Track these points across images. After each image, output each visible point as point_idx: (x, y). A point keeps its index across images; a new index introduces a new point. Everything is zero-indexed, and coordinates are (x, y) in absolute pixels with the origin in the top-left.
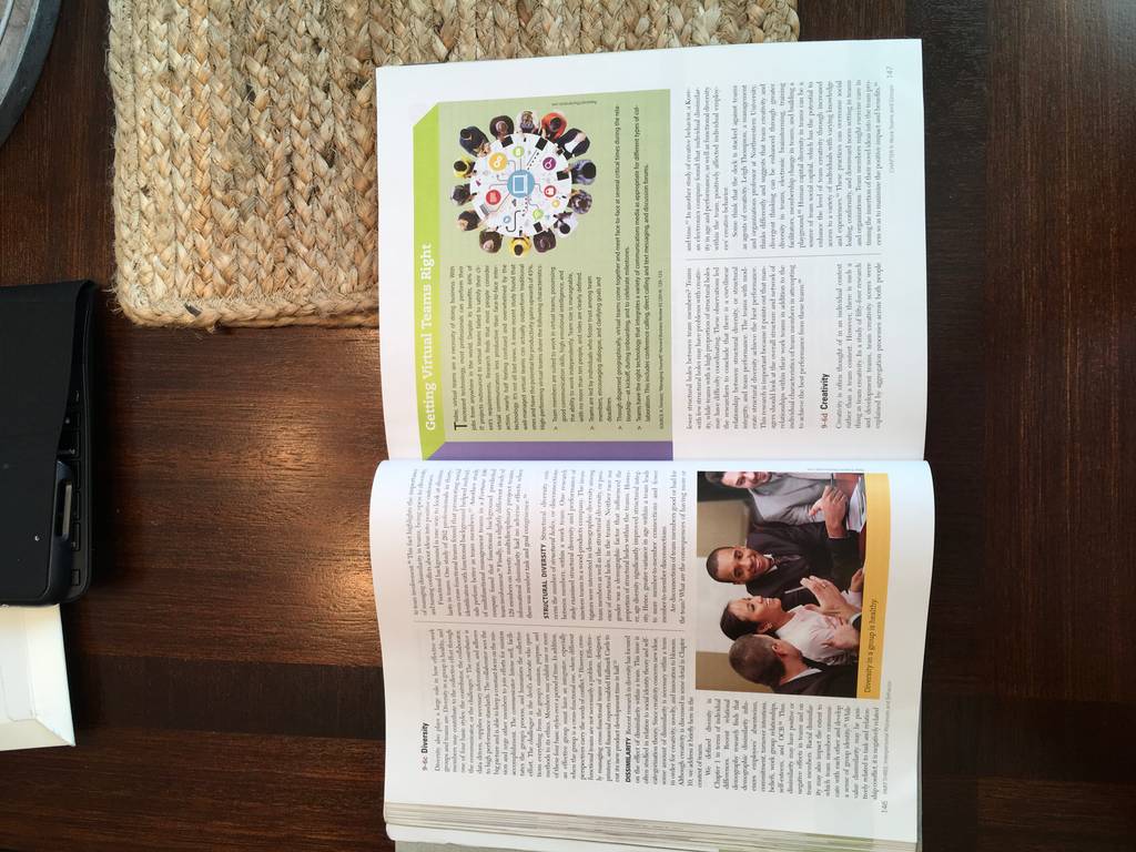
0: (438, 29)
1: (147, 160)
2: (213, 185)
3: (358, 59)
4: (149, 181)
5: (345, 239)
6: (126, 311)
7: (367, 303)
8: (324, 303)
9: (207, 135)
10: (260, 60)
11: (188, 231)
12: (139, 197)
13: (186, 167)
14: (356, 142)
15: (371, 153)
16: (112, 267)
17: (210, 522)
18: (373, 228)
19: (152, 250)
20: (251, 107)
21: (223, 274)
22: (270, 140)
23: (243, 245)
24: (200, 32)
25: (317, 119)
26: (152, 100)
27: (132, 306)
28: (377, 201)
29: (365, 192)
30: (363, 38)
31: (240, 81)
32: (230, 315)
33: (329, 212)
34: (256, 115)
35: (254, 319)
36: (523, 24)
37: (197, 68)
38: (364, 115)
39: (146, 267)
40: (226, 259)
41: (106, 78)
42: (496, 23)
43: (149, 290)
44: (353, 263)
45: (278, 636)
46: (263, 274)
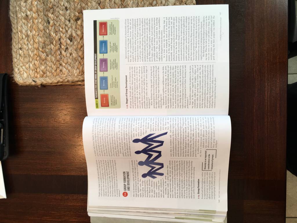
0: (99, 4)
1: (21, 40)
2: (39, 47)
3: (78, 12)
4: (22, 46)
5: (75, 62)
6: (16, 82)
7: (82, 79)
8: (70, 79)
9: (37, 34)
10: (51, 12)
11: (32, 60)
12: (19, 51)
13: (32, 42)
14: (78, 35)
15: (82, 38)
16: (12, 70)
17: (41, 138)
18: (83, 58)
19: (23, 65)
20: (49, 26)
21: (43, 71)
22: (54, 35)
23: (48, 63)
24: (34, 5)
25: (67, 29)
26: (22, 24)
27: (18, 80)
28: (84, 51)
29: (80, 49)
30: (79, 7)
31: (46, 19)
32: (45, 82)
33: (71, 54)
34: (50, 28)
35: (51, 83)
36: (122, 3)
37: (34, 15)
38: (80, 28)
39: (21, 69)
40: (43, 67)
41: (9, 18)
42: (115, 3)
43: (22, 75)
44: (78, 68)
45: (60, 168)
46: (53, 71)
